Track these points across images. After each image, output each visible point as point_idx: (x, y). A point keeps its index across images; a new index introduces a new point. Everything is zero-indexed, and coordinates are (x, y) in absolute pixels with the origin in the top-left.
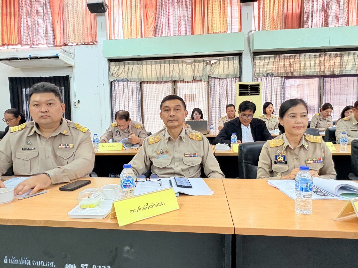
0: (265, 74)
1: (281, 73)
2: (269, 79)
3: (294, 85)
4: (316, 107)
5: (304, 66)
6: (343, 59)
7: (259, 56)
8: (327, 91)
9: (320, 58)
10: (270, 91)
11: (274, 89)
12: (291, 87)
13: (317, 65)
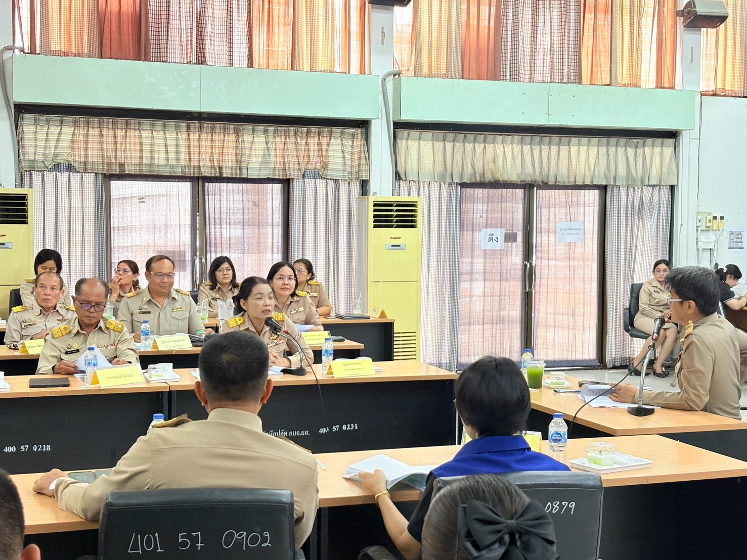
0: (50, 164)
1: (93, 163)
2: (63, 176)
3: (130, 196)
4: (187, 254)
5: (152, 151)
6: (243, 141)
7: (33, 116)
8: (212, 216)
9: (189, 134)
10: (67, 210)
11: (76, 203)
12: (125, 201)
13: (183, 149)
